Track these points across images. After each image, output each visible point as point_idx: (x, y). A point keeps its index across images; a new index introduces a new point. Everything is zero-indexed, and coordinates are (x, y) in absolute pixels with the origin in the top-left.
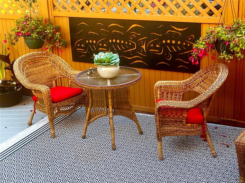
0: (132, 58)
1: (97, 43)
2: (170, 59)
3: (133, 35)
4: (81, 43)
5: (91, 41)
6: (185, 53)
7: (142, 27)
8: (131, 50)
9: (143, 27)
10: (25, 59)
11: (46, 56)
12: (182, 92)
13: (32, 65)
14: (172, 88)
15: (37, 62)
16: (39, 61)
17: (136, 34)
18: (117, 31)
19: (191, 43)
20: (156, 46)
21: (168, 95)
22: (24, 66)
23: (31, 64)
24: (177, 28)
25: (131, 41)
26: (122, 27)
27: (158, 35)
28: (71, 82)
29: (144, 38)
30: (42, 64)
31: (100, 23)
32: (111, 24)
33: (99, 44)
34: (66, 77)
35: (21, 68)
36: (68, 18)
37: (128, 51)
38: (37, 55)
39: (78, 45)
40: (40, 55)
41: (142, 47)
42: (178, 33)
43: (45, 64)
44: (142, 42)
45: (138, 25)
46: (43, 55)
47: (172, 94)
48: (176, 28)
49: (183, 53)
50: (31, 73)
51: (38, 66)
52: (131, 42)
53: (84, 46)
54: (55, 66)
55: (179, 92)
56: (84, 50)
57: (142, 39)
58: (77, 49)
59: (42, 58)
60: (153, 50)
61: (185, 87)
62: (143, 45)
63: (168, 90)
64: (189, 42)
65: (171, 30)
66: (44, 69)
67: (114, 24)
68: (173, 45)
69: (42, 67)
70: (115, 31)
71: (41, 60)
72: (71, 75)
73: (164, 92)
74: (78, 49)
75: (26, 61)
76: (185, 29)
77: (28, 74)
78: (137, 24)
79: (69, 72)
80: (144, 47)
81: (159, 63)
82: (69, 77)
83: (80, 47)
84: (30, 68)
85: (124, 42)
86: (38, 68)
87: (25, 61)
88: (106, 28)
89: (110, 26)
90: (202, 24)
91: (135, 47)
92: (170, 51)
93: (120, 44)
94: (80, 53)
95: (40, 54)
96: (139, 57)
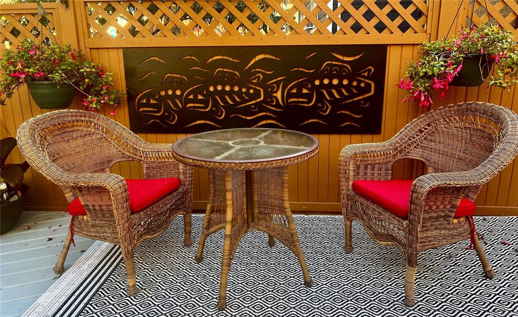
0: (255, 117)
1: (183, 95)
2: (326, 114)
3: (258, 75)
4: (149, 96)
5: (170, 92)
6: (354, 100)
7: (275, 58)
8: (254, 102)
9: (278, 59)
10: (44, 122)
11: (87, 119)
12: (390, 161)
13: (59, 137)
14: (374, 156)
15: (70, 132)
16: (72, 129)
17: (264, 72)
18: (225, 70)
19: (367, 81)
20: (302, 90)
21: (367, 170)
22: (43, 138)
23: (56, 135)
24: (343, 55)
25: (254, 87)
26: (235, 61)
27: (308, 71)
28: (147, 167)
29: (278, 79)
30: (79, 135)
31: (191, 56)
32: (212, 57)
33: (189, 95)
34: (133, 158)
35: (38, 142)
36: (121, 52)
37: (247, 104)
38: (68, 116)
39: (142, 102)
40: (76, 116)
41: (275, 95)
42: (344, 64)
43: (86, 135)
44: (275, 85)
45: (268, 56)
46: (81, 116)
47: (373, 169)
48: (340, 57)
49: (351, 101)
50: (58, 154)
51: (73, 139)
52: (254, 89)
53: (155, 102)
54: (109, 140)
55: (386, 163)
56: (155, 110)
57: (275, 80)
58: (140, 108)
59: (80, 123)
60: (296, 100)
61: (395, 153)
62: (276, 92)
63: (367, 161)
64: (363, 80)
65: (331, 61)
66: (84, 145)
67: (220, 57)
68: (335, 87)
69: (80, 141)
70: (221, 69)
71: (77, 126)
72: (146, 154)
73: (360, 165)
74: (142, 109)
75: (47, 128)
76: (357, 57)
77: (54, 157)
78: (265, 54)
79: (141, 149)
80: (279, 95)
81: (306, 121)
82: (143, 159)
83: (148, 105)
84: (55, 143)
85: (240, 89)
86: (72, 144)
87: (44, 126)
88: (204, 65)
89: (211, 60)
90: (388, 47)
91: (260, 97)
92: (328, 98)
93: (231, 93)
94: (148, 116)
95: (74, 113)
96: (268, 114)
